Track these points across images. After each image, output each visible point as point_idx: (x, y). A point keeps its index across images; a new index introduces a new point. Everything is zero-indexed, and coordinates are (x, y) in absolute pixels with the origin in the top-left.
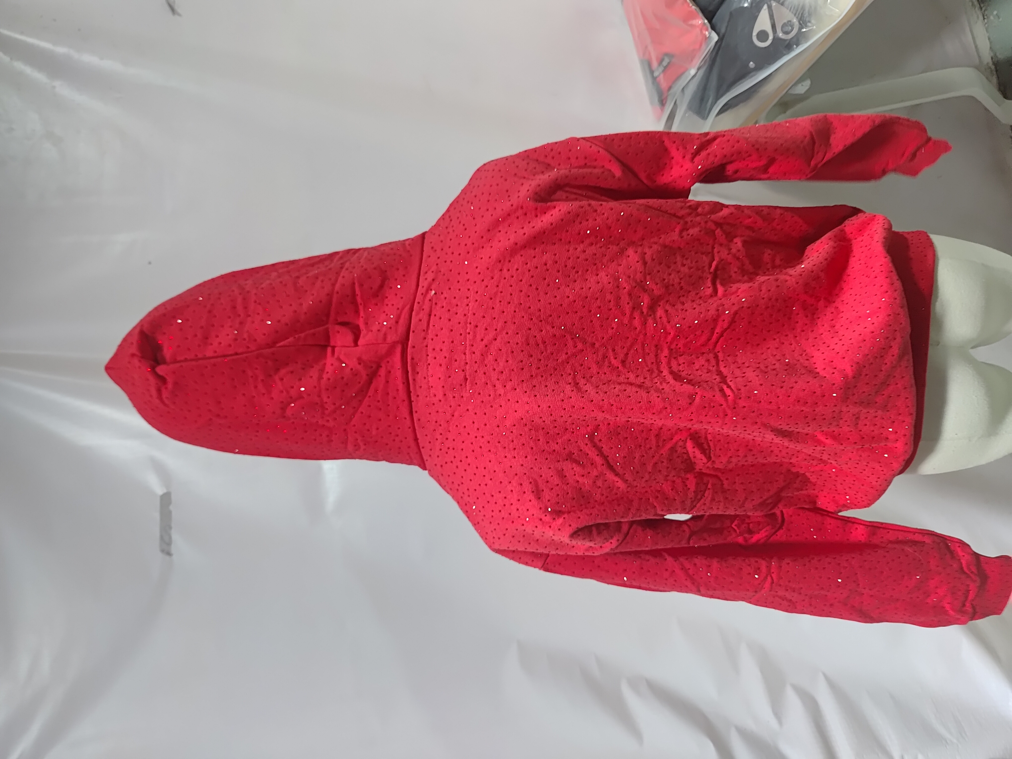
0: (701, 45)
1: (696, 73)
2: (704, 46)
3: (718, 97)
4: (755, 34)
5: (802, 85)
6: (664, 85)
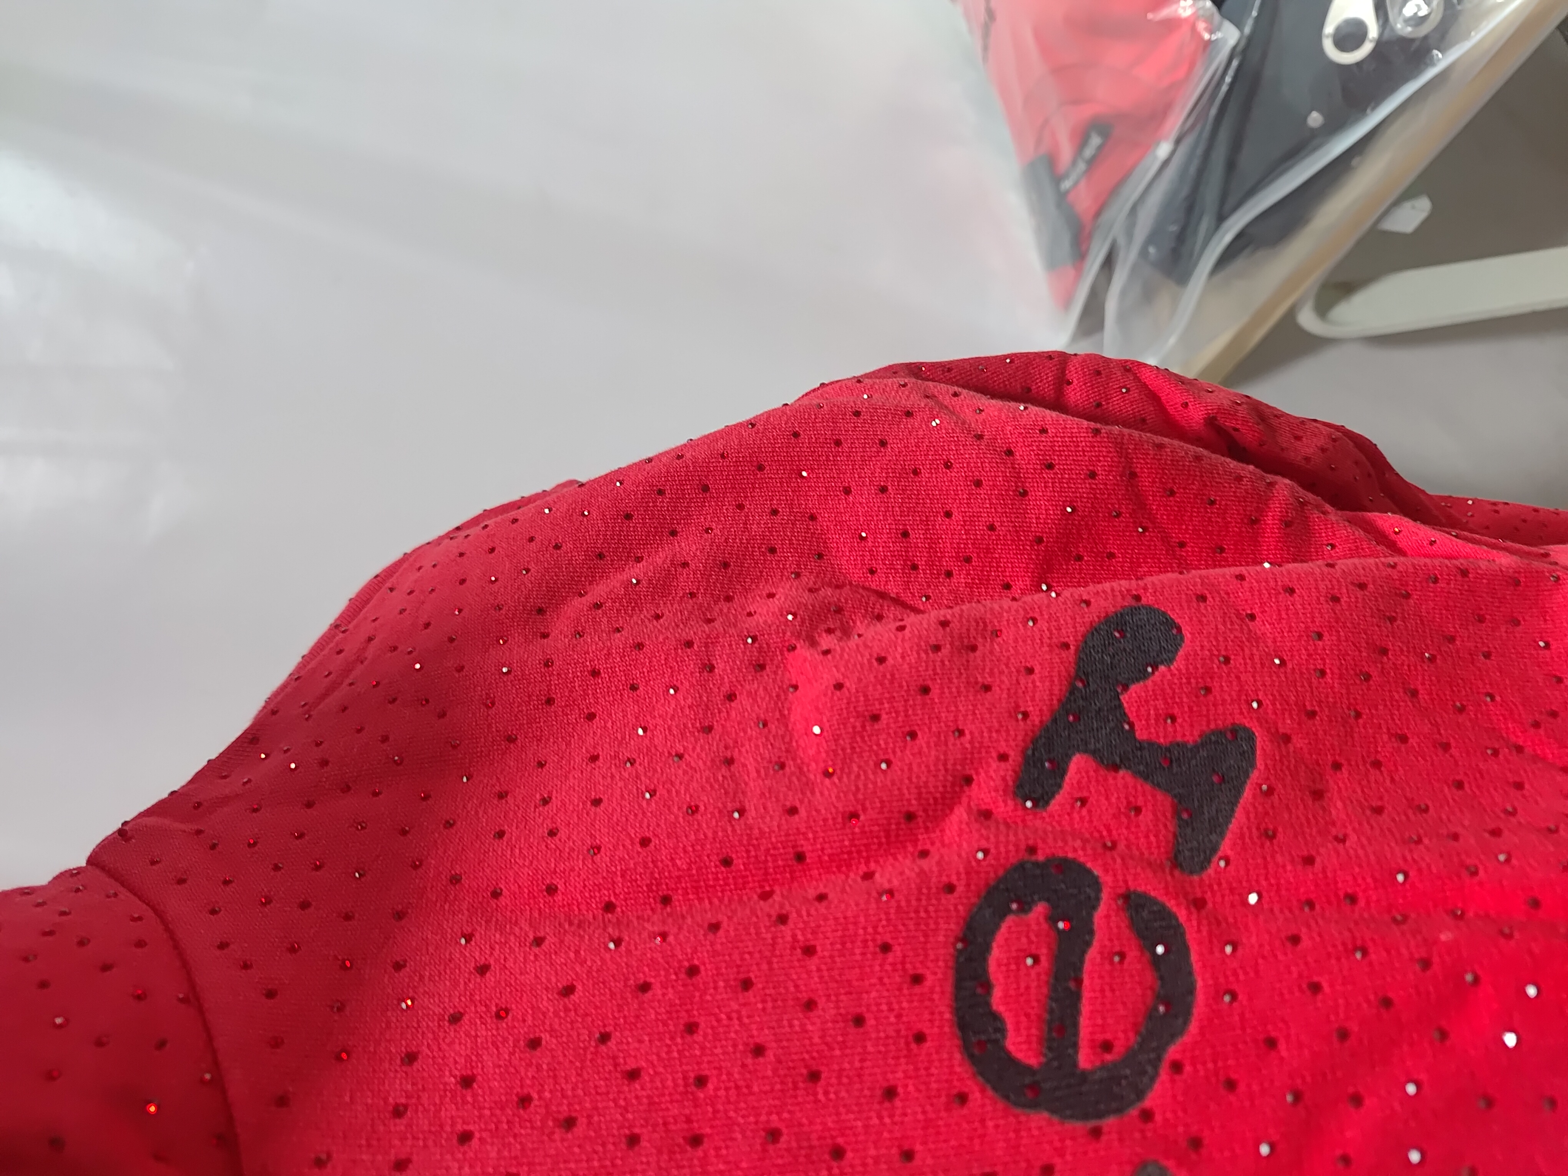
0: (1192, 65)
1: (1173, 153)
2: (1199, 69)
3: (1221, 218)
4: (1329, 29)
5: (1413, 207)
6: (1084, 202)
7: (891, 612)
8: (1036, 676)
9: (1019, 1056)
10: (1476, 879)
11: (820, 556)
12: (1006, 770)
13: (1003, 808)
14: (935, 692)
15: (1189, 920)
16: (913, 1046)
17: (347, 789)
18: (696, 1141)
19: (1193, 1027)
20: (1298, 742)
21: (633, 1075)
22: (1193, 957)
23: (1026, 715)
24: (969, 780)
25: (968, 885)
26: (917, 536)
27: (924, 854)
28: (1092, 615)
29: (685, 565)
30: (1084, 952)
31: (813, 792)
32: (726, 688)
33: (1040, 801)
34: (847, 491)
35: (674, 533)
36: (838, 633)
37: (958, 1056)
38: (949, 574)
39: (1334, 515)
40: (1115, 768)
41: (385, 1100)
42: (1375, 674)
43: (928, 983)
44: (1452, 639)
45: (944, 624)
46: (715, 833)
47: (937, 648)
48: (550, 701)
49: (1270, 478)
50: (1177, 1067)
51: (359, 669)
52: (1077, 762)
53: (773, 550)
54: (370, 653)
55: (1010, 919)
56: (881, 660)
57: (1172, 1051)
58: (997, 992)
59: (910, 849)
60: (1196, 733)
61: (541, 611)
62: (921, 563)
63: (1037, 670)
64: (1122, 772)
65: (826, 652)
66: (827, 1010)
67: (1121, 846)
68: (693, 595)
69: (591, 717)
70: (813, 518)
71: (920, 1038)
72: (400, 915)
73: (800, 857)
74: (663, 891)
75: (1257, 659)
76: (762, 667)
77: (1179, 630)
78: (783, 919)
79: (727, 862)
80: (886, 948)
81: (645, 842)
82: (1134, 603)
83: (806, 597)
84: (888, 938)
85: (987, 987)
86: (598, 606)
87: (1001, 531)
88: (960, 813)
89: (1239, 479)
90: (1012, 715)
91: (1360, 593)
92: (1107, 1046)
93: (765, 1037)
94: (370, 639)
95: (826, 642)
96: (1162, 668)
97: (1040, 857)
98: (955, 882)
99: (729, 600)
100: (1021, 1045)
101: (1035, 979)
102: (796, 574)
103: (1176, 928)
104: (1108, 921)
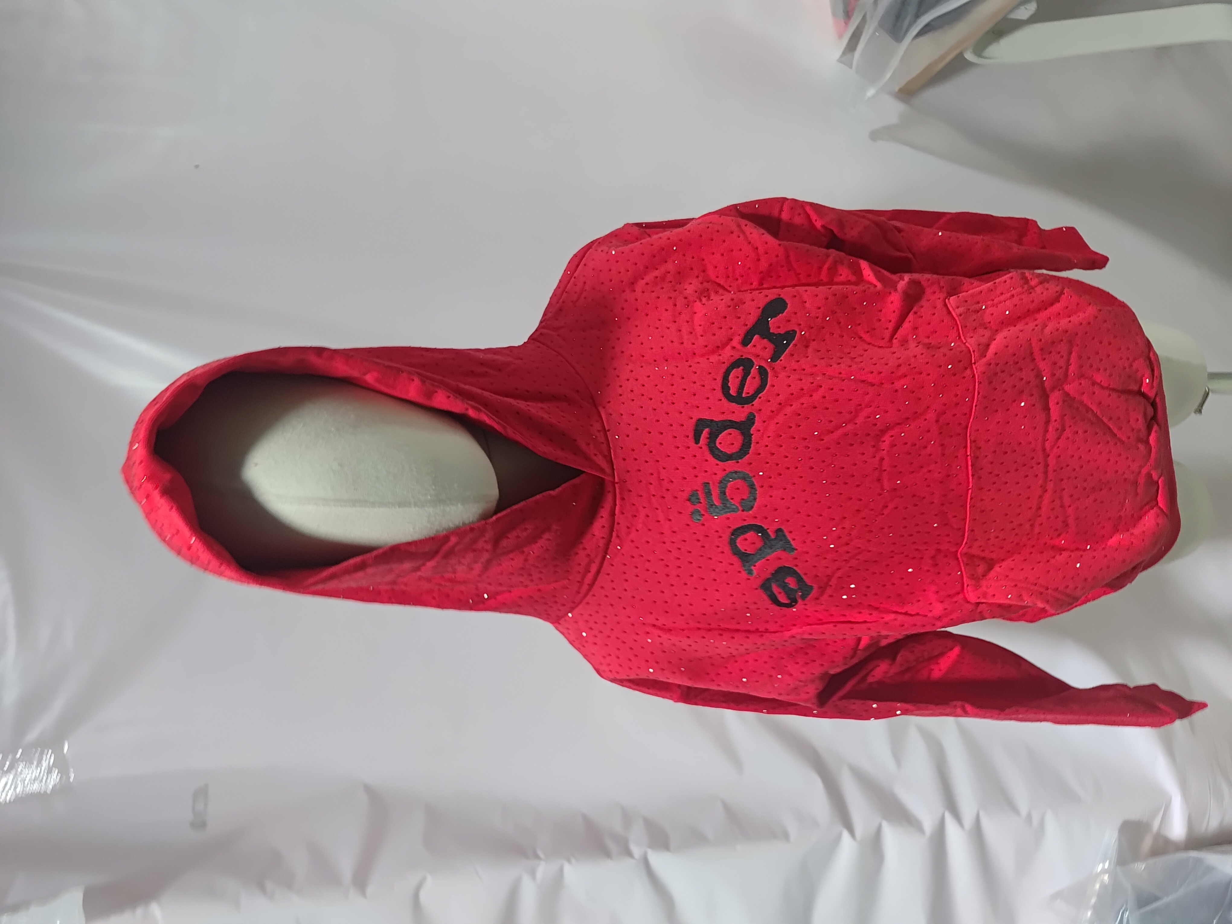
5: (1026, 8)
7: (721, 291)
8: (751, 315)
9: (732, 394)
11: (704, 272)
12: (740, 338)
13: (739, 347)
14: (727, 318)
15: (770, 372)
16: (713, 391)
18: (673, 403)
19: (765, 391)
21: (662, 392)
22: (769, 379)
23: (746, 325)
24: (732, 340)
25: (728, 362)
26: (730, 268)
27: (720, 355)
28: (768, 300)
29: (669, 273)
30: (748, 376)
31: (698, 340)
32: (679, 311)
33: (746, 345)
34: (713, 254)
35: (666, 262)
36: (707, 297)
37: (721, 393)
38: (737, 279)
43: (717, 380)
47: (729, 306)
50: (760, 398)
52: (756, 337)
53: (692, 269)
55: (735, 369)
56: (717, 308)
57: (760, 395)
58: (730, 383)
59: (717, 354)
60: (784, 331)
61: (633, 283)
62: (731, 276)
63: (752, 313)
64: (765, 339)
65: (704, 304)
66: (698, 384)
67: (761, 356)
68: (671, 282)
69: (647, 315)
71: (714, 389)
73: (694, 354)
75: (803, 313)
77: (787, 304)
78: (690, 366)
79: (679, 354)
80: (710, 373)
81: (662, 348)
82: (778, 297)
83: (699, 285)
84: (711, 371)
85: (729, 382)
86: (647, 284)
88: (729, 347)
90: (744, 325)
92: (748, 393)
93: (686, 387)
95: (704, 300)
96: (781, 314)
97: (743, 358)
98: (725, 361)
99: (680, 283)
100: (733, 392)
101: (738, 381)
102: (697, 277)
103: (767, 373)
104: (754, 371)
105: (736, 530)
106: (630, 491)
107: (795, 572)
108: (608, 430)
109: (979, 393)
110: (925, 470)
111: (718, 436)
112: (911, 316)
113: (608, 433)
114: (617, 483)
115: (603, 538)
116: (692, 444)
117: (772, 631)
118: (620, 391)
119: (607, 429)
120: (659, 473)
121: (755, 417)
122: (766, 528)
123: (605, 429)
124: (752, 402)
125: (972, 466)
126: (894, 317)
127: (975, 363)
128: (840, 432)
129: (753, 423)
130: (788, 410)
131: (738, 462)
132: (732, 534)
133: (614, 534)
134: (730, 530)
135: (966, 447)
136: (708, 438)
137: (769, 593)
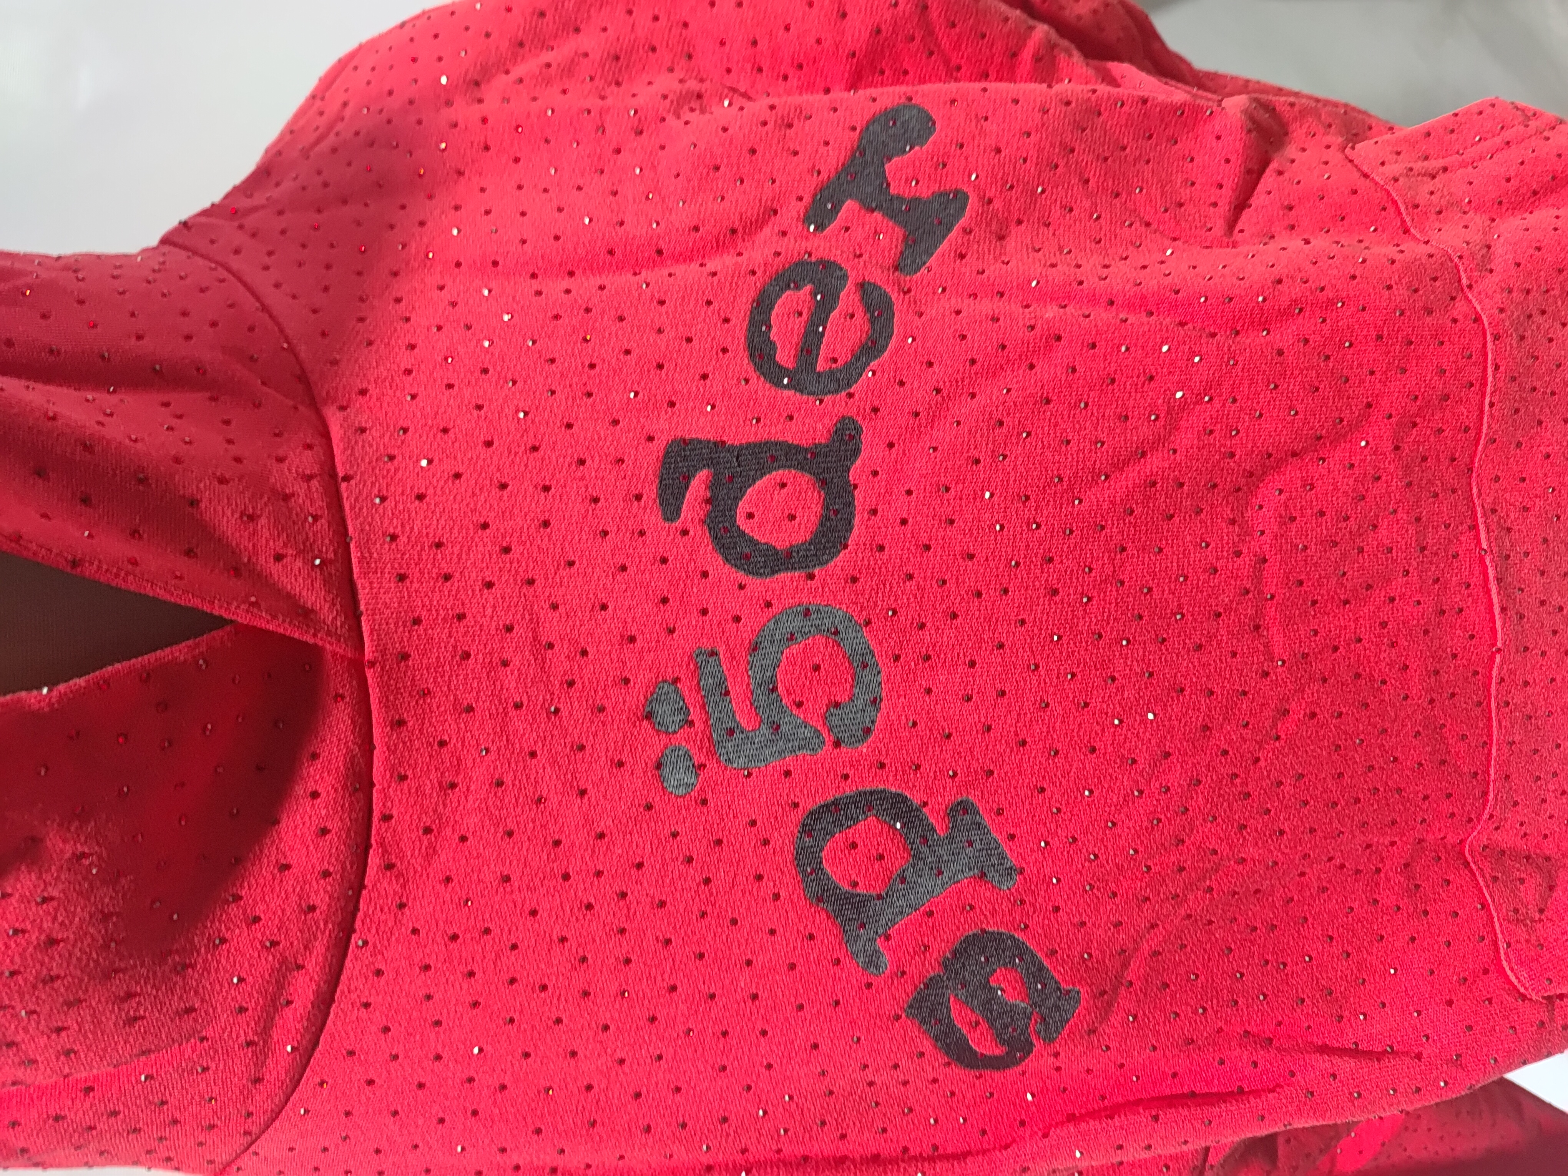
8: (830, 147)
9: (782, 362)
10: (1080, 287)
11: (690, 57)
12: (801, 206)
13: (795, 230)
14: (759, 154)
15: (897, 299)
16: (721, 354)
17: (345, 202)
19: (887, 354)
20: (997, 204)
22: (895, 320)
23: (819, 172)
24: (775, 211)
25: (765, 271)
26: (763, 45)
27: (740, 254)
28: (876, 107)
30: (829, 313)
31: (670, 213)
32: (614, 145)
33: (819, 227)
35: (577, 30)
36: (698, 112)
37: (746, 361)
38: (786, 78)
39: (1077, 57)
40: (873, 211)
41: (398, 366)
42: (1062, 163)
43: (733, 323)
44: (1124, 148)
45: (772, 107)
46: (604, 235)
47: (765, 124)
48: (487, 148)
49: (1031, 22)
50: (872, 374)
51: (339, 127)
52: (849, 204)
53: (654, 50)
54: (348, 112)
55: (788, 292)
56: (725, 130)
57: (871, 367)
58: (774, 330)
59: (732, 251)
60: (930, 192)
61: (477, 84)
62: (765, 67)
63: (832, 143)
64: (875, 214)
65: (687, 123)
66: (670, 334)
67: (866, 257)
69: (517, 160)
70: (686, 25)
71: (725, 350)
72: (396, 274)
73: (660, 252)
74: (569, 267)
75: (982, 147)
76: (641, 132)
77: (934, 123)
78: (646, 286)
79: (611, 252)
80: (709, 303)
81: (557, 238)
82: (907, 102)
83: (677, 86)
84: (711, 298)
85: (770, 327)
86: (519, 81)
87: (826, 44)
88: (767, 232)
89: (1006, 19)
90: (811, 171)
91: (1064, 108)
92: (835, 360)
93: (632, 345)
94: (345, 104)
95: (687, 116)
96: (917, 148)
97: (813, 259)
98: (756, 268)
99: (618, 84)
100: (784, 356)
101: (798, 324)
102: (671, 70)
103: (889, 304)
104: (848, 297)
105: (815, 815)
106: (426, 693)
107: (1021, 951)
108: (347, 478)
109: (1497, 367)
110: (1379, 596)
111: (742, 491)
112: (1268, 180)
113: (344, 485)
114: (372, 664)
115: (326, 874)
116: (653, 519)
117: (950, 1151)
118: (406, 360)
119: (341, 474)
120: (535, 623)
121: (859, 430)
122: (916, 802)
123: (333, 474)
124: (849, 385)
125: (1499, 580)
126: (1231, 176)
127: (1470, 287)
128: (1132, 475)
129: (856, 452)
130: (965, 408)
131: (811, 577)
132: (807, 830)
133: (374, 860)
134: (799, 815)
135: (1475, 527)
136: (708, 501)
137: (936, 1029)
